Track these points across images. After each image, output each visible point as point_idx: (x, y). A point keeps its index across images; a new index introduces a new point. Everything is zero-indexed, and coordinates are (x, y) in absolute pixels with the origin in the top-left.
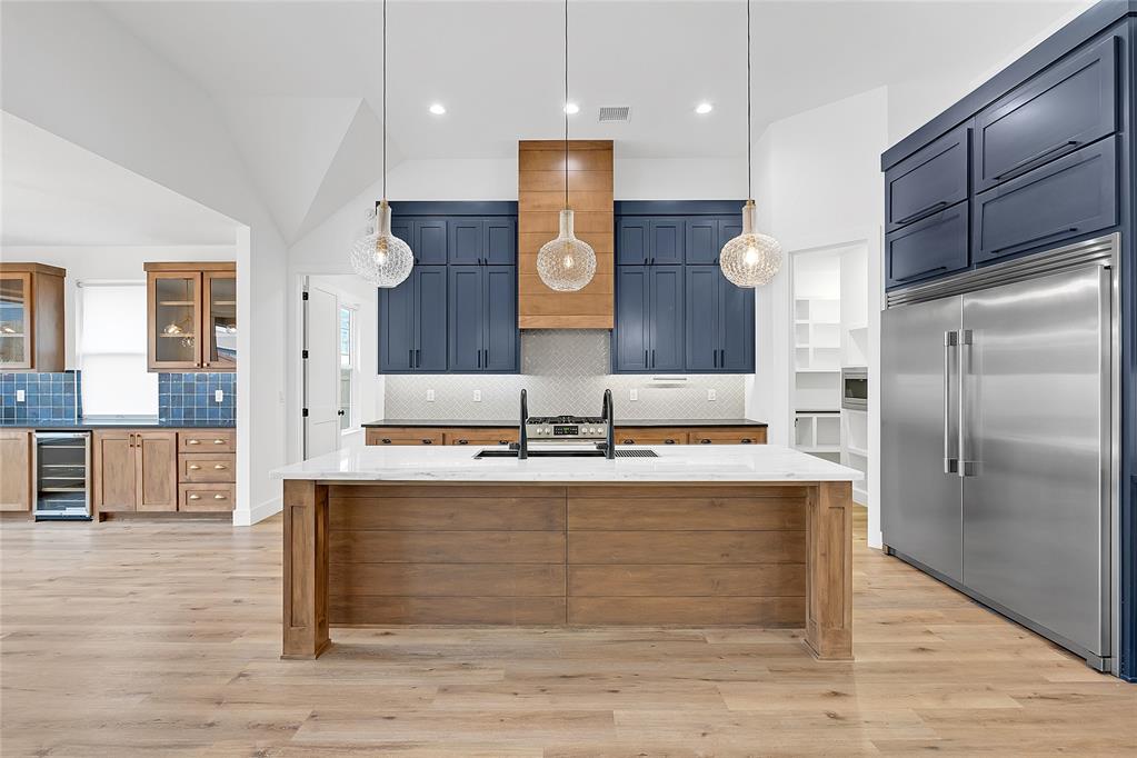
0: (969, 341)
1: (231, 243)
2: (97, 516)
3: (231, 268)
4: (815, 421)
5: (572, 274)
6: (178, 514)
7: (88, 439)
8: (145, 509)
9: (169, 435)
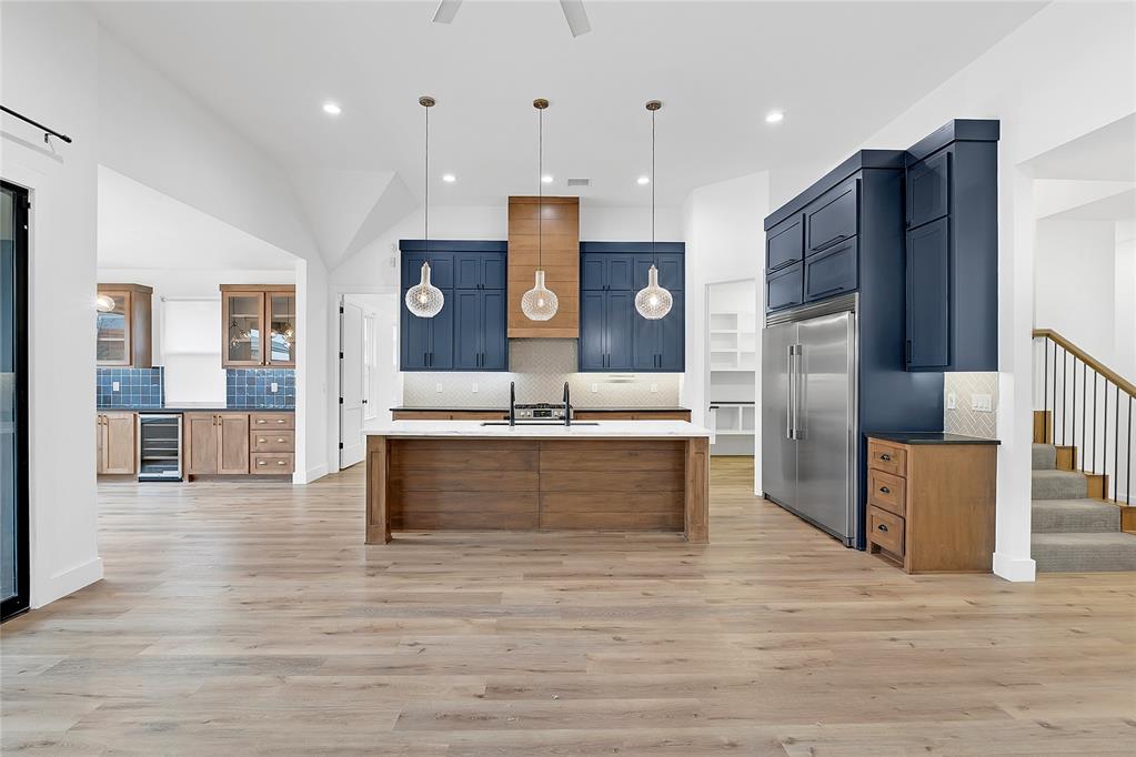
0: (800, 353)
1: (292, 270)
2: (187, 477)
3: (292, 289)
4: (741, 410)
5: (544, 310)
6: (249, 476)
7: (180, 420)
8: (225, 472)
9: (243, 416)
